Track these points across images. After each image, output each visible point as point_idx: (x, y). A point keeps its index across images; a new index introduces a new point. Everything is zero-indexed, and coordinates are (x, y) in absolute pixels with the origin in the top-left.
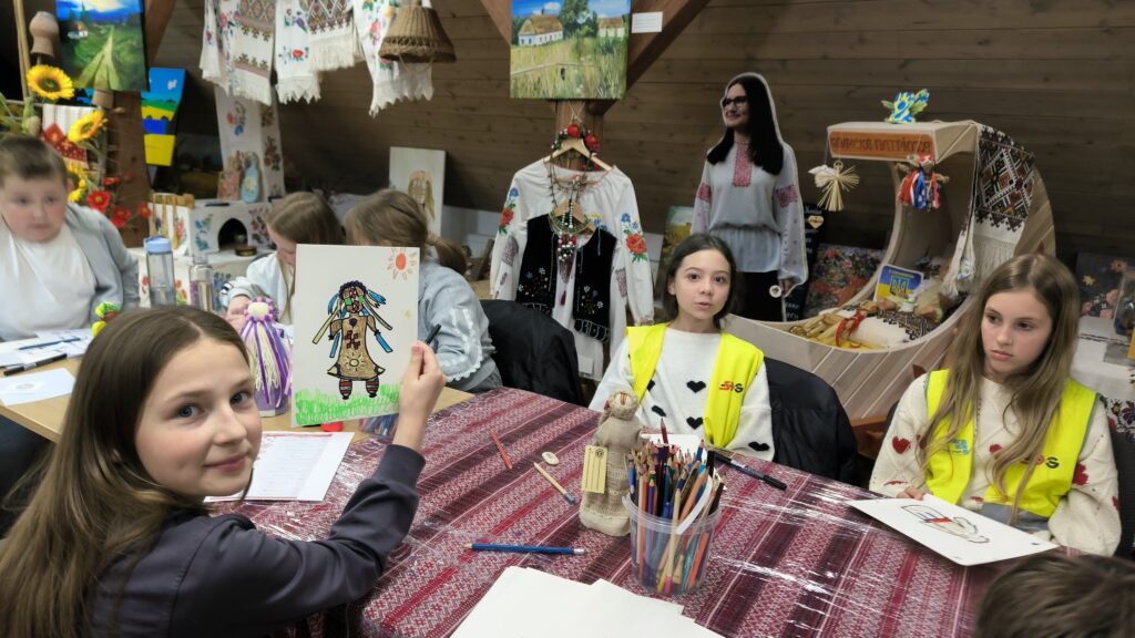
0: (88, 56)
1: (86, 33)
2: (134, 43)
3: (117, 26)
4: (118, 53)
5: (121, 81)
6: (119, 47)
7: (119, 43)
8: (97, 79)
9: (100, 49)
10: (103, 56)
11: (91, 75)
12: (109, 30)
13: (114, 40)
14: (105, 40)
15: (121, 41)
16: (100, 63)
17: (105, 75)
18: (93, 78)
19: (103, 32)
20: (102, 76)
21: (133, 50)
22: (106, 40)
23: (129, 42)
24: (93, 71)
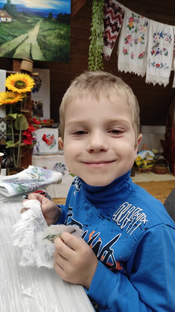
0: (10, 35)
1: (9, 20)
2: (62, 33)
3: (46, 20)
4: (45, 37)
5: (44, 55)
6: (46, 33)
7: (45, 31)
8: (18, 51)
9: (24, 33)
10: (27, 37)
11: (11, 48)
12: (37, 21)
13: (41, 28)
14: (31, 27)
15: (50, 29)
16: (23, 41)
17: (28, 49)
18: (14, 51)
19: (29, 21)
20: (24, 50)
21: (60, 36)
22: (33, 27)
23: (57, 31)
24: (15, 46)
